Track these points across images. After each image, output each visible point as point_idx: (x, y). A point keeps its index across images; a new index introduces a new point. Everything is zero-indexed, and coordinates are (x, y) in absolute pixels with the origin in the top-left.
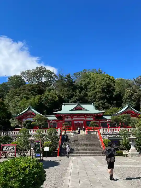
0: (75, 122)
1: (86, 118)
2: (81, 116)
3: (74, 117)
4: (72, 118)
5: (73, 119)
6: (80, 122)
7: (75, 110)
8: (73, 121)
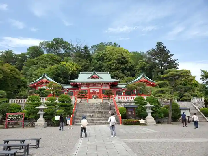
0: (91, 91)
1: (101, 86)
3: (90, 85)
4: (88, 87)
6: (96, 90)
7: (91, 79)
8: (90, 89)
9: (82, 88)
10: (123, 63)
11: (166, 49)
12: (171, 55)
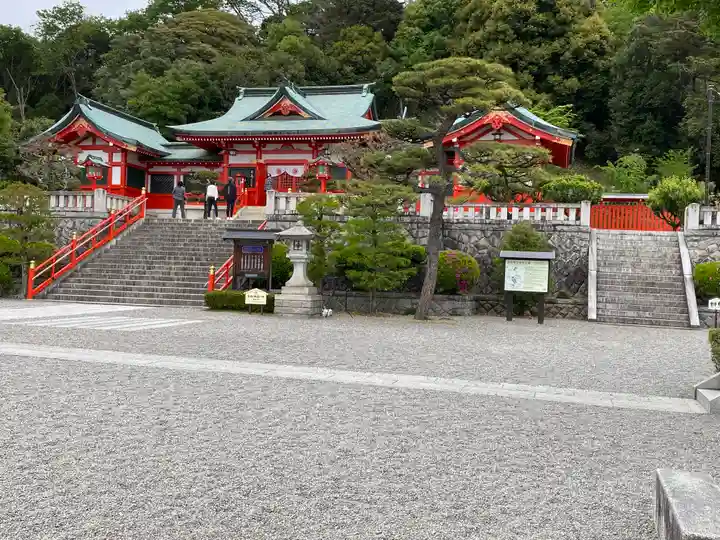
1: (315, 153)
2: (295, 146)
4: (259, 154)
7: (269, 119)
8: (262, 167)
9: (234, 159)
10: (547, 34)
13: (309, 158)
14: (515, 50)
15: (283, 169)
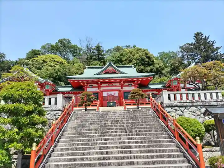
0: (105, 94)
1: (122, 87)
2: (114, 84)
3: (103, 85)
4: (99, 87)
5: (102, 89)
6: (112, 93)
7: (104, 74)
9: (89, 90)
11: (208, 40)
12: (217, 49)
13: (120, 88)
14: (142, 68)
15: (109, 93)
